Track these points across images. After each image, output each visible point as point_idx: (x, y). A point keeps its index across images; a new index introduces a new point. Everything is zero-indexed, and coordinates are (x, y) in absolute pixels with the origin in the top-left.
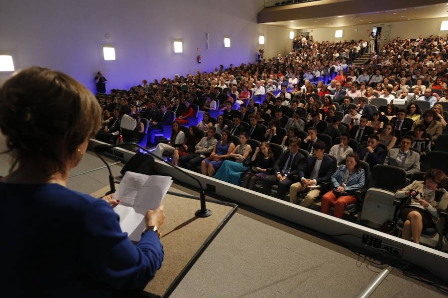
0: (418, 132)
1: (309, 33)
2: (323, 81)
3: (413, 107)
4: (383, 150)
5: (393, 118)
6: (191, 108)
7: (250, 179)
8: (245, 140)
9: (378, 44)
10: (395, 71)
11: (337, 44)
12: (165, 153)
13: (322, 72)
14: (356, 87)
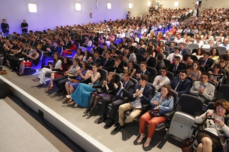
0: (216, 69)
1: (159, 3)
2: (163, 31)
3: (214, 51)
4: (190, 81)
5: (201, 58)
6: (75, 45)
7: (94, 98)
8: (96, 69)
9: (199, 11)
10: (206, 27)
11: (175, 10)
12: (47, 75)
13: (163, 26)
14: (180, 36)
